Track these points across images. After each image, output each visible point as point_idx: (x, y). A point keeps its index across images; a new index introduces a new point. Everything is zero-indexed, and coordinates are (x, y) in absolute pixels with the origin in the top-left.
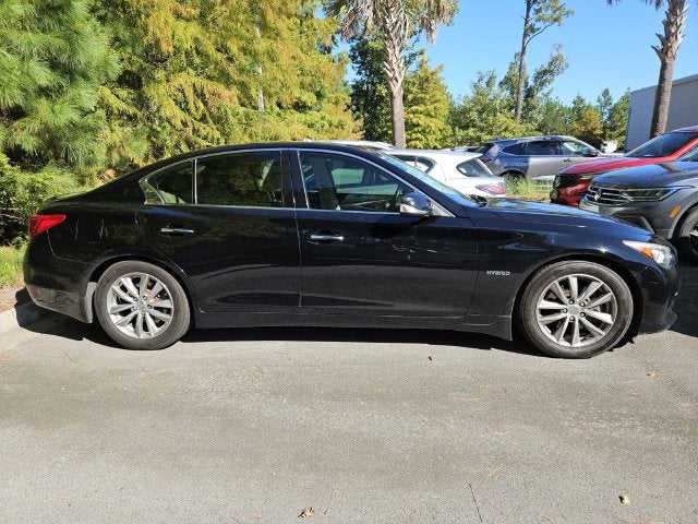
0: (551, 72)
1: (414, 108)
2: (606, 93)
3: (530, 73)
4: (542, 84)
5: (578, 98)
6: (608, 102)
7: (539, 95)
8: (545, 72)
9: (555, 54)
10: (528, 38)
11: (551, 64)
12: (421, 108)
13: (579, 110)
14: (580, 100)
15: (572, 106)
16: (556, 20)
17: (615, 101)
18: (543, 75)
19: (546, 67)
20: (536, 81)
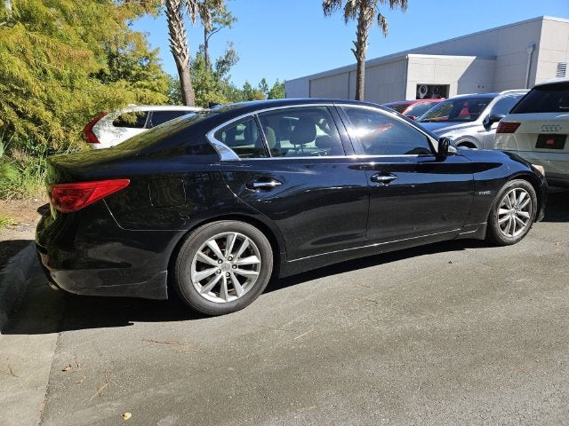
0: (228, 63)
1: (139, 83)
2: (264, 81)
3: (213, 61)
4: (223, 71)
5: (247, 83)
6: (265, 88)
7: (222, 79)
8: (224, 62)
9: (229, 49)
10: (208, 35)
11: (227, 56)
12: (145, 83)
13: (248, 92)
14: (247, 86)
15: (242, 89)
16: (227, 23)
17: (270, 87)
18: (223, 64)
19: (224, 58)
20: (218, 69)
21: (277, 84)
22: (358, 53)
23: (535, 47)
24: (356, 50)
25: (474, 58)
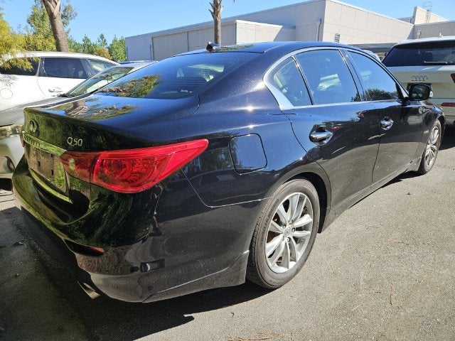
2: (102, 36)
5: (86, 38)
6: (104, 43)
9: (67, 4)
11: (66, 11)
13: (89, 46)
14: (86, 40)
15: (82, 43)
21: (115, 40)
22: (215, 13)
23: (322, 21)
24: (213, 11)
25: (281, 26)
